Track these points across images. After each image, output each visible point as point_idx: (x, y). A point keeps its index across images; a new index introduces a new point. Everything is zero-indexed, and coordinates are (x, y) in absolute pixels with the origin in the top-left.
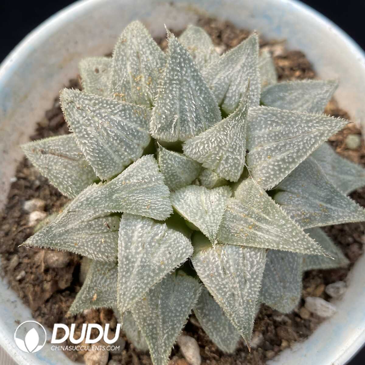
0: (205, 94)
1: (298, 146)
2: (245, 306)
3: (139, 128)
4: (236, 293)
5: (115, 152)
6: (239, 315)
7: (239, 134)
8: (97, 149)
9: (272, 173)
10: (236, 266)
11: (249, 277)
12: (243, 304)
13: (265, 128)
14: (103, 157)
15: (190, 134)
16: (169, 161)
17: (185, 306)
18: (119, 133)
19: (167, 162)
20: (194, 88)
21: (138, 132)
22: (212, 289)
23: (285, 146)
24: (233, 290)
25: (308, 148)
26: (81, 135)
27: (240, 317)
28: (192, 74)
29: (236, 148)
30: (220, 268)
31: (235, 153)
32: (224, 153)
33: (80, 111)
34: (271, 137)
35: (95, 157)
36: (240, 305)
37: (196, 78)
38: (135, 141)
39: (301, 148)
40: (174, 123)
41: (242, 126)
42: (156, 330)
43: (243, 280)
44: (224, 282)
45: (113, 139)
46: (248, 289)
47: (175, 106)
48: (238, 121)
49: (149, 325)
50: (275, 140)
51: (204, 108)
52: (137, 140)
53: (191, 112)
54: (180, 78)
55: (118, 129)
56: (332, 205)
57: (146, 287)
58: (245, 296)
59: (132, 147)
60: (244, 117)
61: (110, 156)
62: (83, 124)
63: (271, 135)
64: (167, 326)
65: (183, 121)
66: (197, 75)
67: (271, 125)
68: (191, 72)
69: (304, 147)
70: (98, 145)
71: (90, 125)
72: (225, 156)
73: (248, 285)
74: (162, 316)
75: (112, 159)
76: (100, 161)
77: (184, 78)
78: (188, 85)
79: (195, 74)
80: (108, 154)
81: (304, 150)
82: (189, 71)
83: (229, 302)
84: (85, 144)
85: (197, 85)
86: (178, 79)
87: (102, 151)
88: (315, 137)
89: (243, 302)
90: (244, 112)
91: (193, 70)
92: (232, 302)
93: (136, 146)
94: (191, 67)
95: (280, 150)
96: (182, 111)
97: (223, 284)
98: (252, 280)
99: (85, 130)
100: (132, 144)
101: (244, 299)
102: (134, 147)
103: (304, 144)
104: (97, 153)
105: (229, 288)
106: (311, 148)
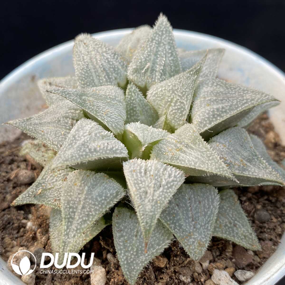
0: (174, 57)
1: (232, 102)
2: (153, 204)
3: (120, 67)
4: (149, 191)
5: (97, 76)
6: (145, 209)
7: (190, 84)
8: (86, 70)
9: (207, 116)
10: (156, 172)
11: (164, 183)
12: (152, 202)
13: (211, 87)
14: (87, 76)
15: (155, 81)
16: (133, 94)
17: (105, 200)
18: (105, 64)
19: (131, 95)
20: (167, 50)
21: (119, 69)
22: (131, 181)
23: (222, 100)
24: (147, 188)
25: (240, 105)
26: (79, 59)
27: (146, 212)
28: (169, 41)
29: (185, 94)
30: (143, 168)
31: (183, 98)
32: (175, 96)
33: (85, 46)
34: (213, 93)
35: (82, 74)
36: (149, 201)
37: (171, 44)
38: (114, 74)
39: (234, 104)
40: (145, 68)
41: (193, 80)
42: (74, 215)
43: (158, 184)
44: (142, 179)
45: (100, 67)
46: (160, 192)
47: (150, 57)
48: (191, 75)
49: (70, 208)
50: (216, 96)
51: (171, 66)
52: (116, 74)
53: (160, 65)
54: (160, 40)
55: (105, 61)
56: (251, 164)
57: (78, 158)
58: (156, 196)
59: (110, 77)
60: (197, 73)
61: (93, 78)
62: (83, 54)
63: (214, 92)
64: (84, 212)
65: (153, 70)
66: (172, 43)
67: (216, 86)
68: (169, 39)
69: (237, 104)
70: (87, 67)
71: (87, 55)
72: (175, 99)
73: (161, 189)
74: (84, 201)
75: (93, 80)
76: (84, 78)
77: (163, 41)
78: (163, 47)
79: (171, 42)
80: (92, 76)
81: (237, 106)
82: (167, 38)
83: (141, 196)
84: (79, 64)
85: (170, 49)
86: (158, 41)
87: (89, 72)
88: (247, 99)
89: (153, 200)
90: (198, 70)
91: (170, 38)
92: (143, 197)
93: (114, 78)
94: (169, 36)
95: (218, 102)
96: (154, 63)
97: (141, 181)
98: (166, 187)
99: (83, 57)
100: (112, 75)
101: (155, 198)
102: (112, 78)
103: (237, 102)
104: (85, 72)
105: (145, 185)
106: (242, 106)
